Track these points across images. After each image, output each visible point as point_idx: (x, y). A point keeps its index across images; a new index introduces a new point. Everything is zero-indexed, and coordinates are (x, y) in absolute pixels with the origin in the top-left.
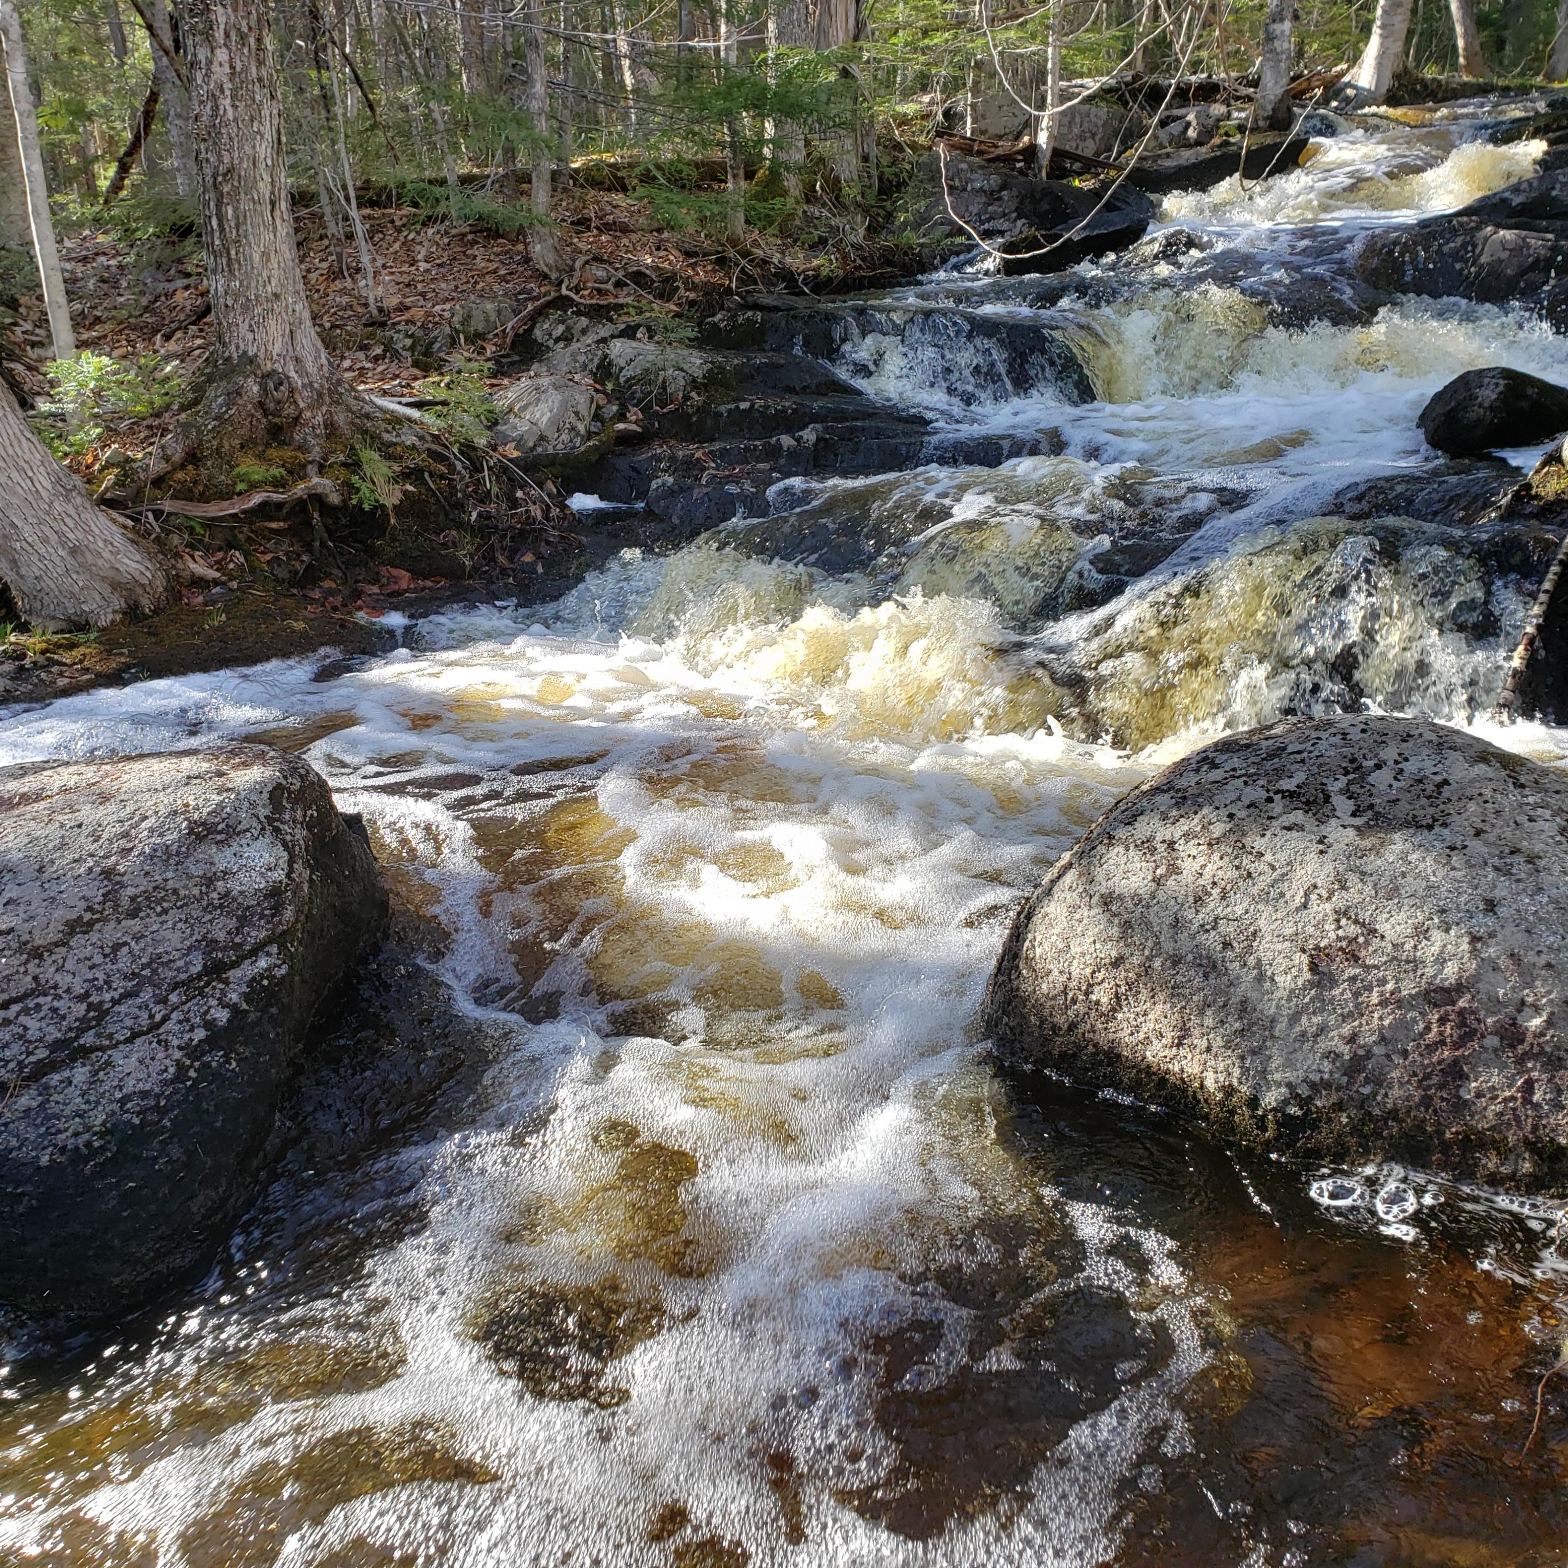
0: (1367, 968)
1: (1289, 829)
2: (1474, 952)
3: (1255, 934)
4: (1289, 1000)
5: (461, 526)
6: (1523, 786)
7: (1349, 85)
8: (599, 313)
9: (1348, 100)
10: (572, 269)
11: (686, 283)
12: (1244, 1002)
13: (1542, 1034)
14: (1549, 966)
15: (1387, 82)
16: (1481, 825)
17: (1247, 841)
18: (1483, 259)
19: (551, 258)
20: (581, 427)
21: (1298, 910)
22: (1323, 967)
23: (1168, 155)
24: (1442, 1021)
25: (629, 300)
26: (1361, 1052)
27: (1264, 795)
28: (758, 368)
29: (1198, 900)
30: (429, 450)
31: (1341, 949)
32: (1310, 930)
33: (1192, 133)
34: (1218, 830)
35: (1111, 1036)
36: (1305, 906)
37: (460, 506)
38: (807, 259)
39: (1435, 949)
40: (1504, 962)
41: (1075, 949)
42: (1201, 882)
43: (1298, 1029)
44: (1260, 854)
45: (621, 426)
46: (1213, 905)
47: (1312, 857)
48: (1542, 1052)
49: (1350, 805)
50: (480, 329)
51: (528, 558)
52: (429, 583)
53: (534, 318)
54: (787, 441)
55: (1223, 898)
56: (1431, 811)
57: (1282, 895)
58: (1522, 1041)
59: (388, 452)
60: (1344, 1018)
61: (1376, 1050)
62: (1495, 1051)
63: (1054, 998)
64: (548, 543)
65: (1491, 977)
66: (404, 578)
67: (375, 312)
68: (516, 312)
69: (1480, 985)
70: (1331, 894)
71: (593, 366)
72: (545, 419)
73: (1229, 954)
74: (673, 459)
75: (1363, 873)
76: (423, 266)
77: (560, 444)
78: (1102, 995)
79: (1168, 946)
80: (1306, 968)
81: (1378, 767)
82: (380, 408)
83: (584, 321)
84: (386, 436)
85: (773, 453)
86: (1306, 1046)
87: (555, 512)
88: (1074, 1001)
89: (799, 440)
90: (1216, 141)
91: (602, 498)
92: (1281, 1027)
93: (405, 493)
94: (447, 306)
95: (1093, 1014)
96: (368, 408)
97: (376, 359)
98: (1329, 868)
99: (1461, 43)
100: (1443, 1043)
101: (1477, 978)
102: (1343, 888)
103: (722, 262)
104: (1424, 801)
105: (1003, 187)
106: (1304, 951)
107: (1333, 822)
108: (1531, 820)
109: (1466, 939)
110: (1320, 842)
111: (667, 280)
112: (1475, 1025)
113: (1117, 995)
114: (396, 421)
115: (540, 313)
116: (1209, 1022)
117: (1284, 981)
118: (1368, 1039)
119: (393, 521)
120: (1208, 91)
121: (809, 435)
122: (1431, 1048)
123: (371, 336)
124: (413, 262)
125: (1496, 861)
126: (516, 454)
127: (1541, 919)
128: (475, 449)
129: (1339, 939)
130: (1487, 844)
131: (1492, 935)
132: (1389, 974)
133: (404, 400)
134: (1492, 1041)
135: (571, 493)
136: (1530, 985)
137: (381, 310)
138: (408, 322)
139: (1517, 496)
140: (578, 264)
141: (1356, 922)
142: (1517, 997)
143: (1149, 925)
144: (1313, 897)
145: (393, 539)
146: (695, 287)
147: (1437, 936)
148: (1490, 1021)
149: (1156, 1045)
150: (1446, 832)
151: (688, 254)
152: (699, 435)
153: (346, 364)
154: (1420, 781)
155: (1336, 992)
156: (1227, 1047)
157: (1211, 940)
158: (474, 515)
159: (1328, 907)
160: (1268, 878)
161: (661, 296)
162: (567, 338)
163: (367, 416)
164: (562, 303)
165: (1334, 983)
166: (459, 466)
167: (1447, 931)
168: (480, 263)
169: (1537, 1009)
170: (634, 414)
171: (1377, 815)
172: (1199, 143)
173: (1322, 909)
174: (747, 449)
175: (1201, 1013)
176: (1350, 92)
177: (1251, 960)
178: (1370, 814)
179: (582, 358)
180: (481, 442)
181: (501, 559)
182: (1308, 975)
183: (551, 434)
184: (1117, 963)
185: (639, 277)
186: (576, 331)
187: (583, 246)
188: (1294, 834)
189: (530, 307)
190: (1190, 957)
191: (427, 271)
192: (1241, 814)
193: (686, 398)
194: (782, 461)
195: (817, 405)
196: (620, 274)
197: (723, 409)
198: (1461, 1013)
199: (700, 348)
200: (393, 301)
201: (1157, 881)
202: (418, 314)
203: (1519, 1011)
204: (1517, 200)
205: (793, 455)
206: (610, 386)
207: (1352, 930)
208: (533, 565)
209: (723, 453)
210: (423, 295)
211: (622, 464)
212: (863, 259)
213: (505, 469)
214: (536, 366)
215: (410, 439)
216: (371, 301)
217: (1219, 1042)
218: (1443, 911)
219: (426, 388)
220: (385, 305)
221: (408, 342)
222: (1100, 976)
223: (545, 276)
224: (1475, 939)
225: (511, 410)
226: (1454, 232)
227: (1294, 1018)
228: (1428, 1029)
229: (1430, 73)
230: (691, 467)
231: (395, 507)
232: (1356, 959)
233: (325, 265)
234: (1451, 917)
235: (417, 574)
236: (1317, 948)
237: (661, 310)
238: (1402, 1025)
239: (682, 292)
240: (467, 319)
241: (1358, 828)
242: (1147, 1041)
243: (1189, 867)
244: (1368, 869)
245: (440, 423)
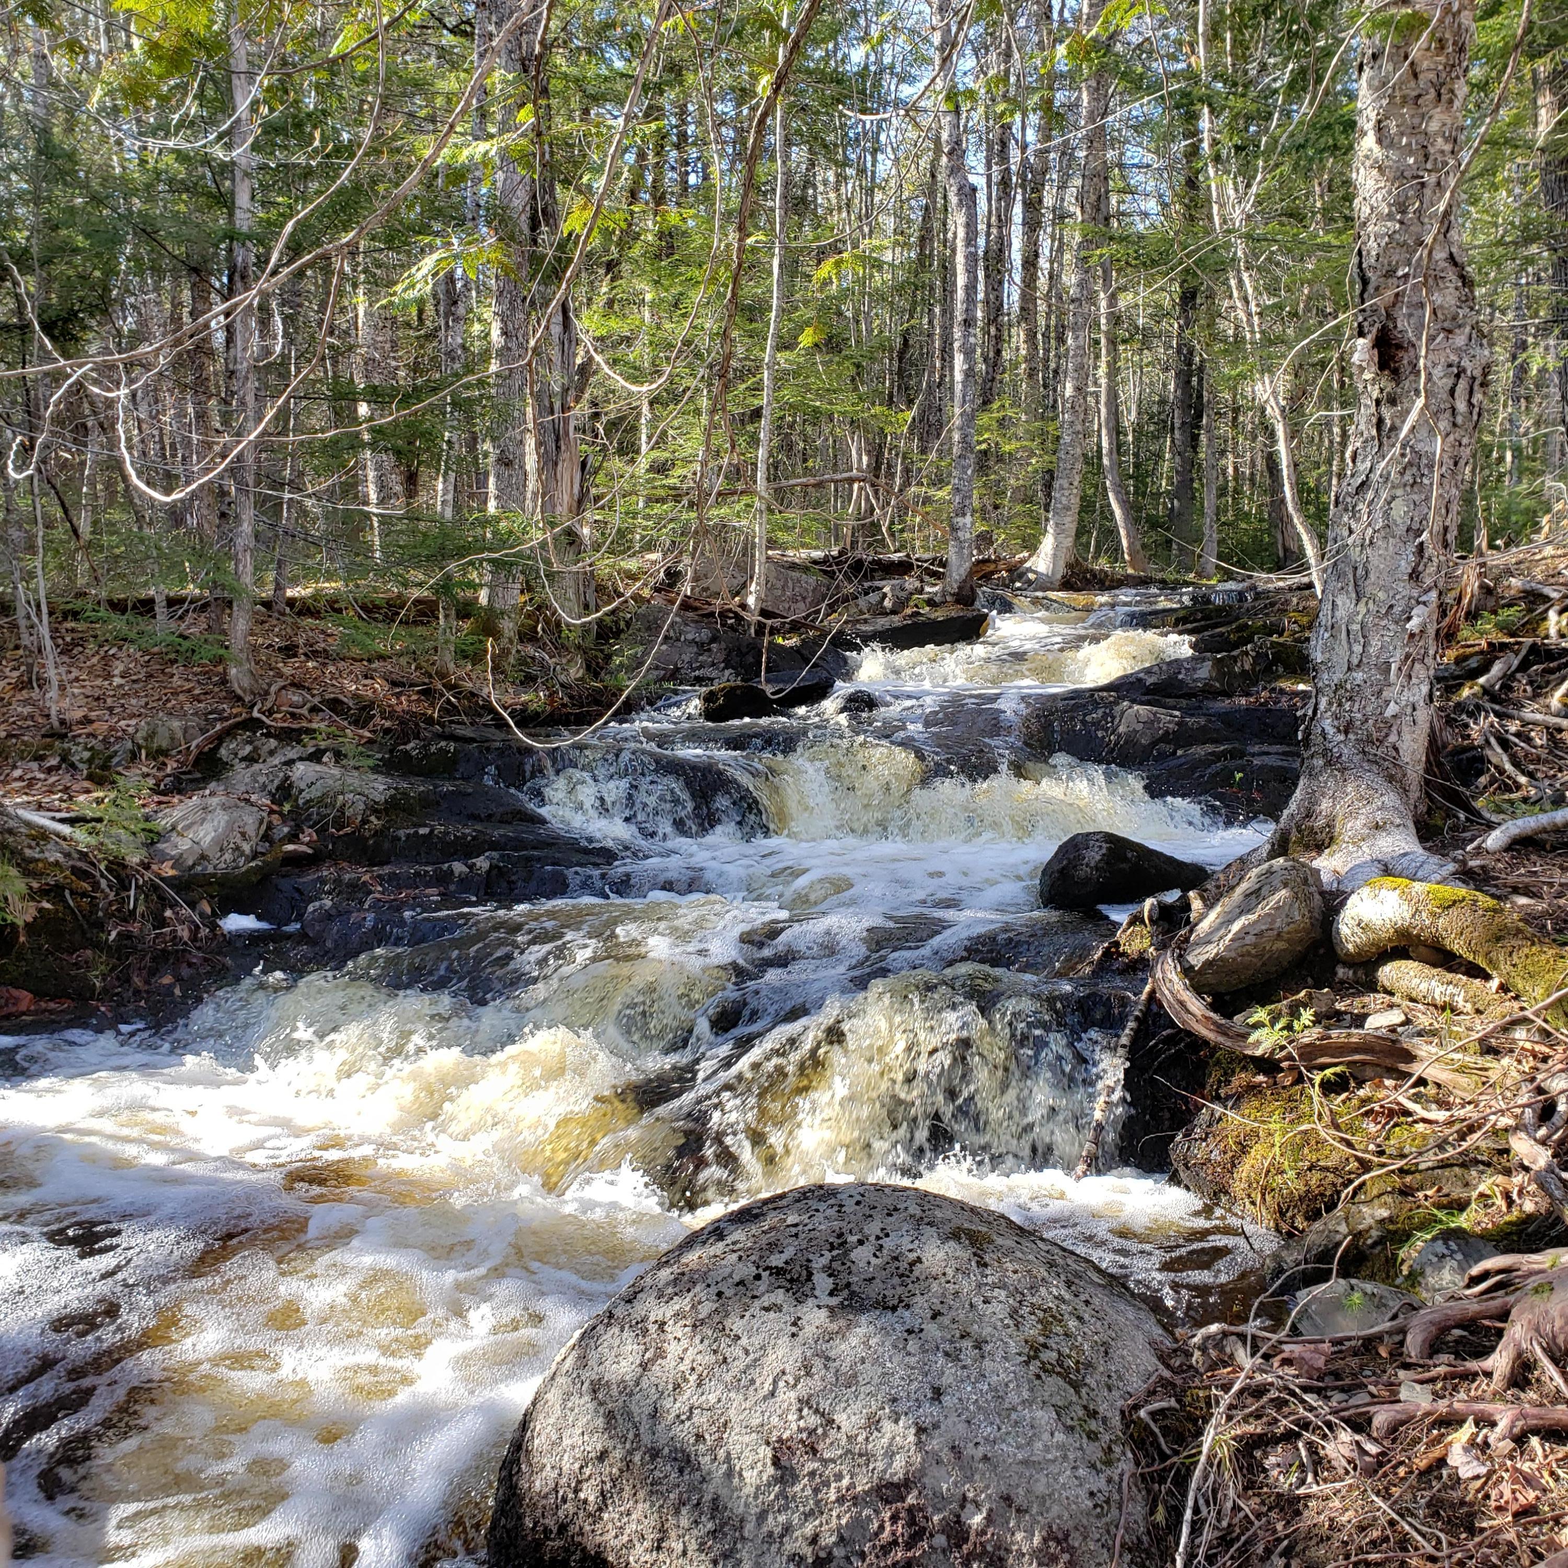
0: (825, 1462)
1: (767, 1309)
2: (919, 1443)
3: (725, 1424)
4: (756, 1497)
5: (99, 946)
6: (986, 1265)
7: (1030, 570)
8: (289, 736)
9: (1030, 582)
10: (267, 693)
11: (382, 713)
12: (715, 1500)
13: (983, 1532)
14: (985, 1458)
15: (1061, 571)
16: (938, 1307)
17: (728, 1323)
18: (1122, 729)
19: (246, 682)
20: (246, 848)
21: (765, 1398)
22: (784, 1460)
23: (866, 621)
24: (894, 1518)
25: (322, 726)
26: (823, 1554)
27: (753, 1270)
28: (445, 796)
29: (677, 1387)
30: (73, 868)
31: (802, 1441)
32: (775, 1420)
33: (887, 603)
34: (705, 1309)
35: (598, 1539)
36: (772, 1394)
37: (100, 926)
38: (517, 694)
39: (885, 1441)
40: (946, 1455)
41: (567, 1442)
42: (682, 1367)
43: (765, 1529)
44: (738, 1338)
45: (290, 847)
46: (689, 1394)
47: (784, 1340)
48: (984, 1552)
49: (829, 1283)
50: (165, 744)
51: (167, 980)
52: (52, 1005)
53: (220, 739)
54: (459, 867)
55: (699, 1385)
56: (900, 1290)
57: (753, 1382)
58: (966, 1540)
59: (27, 868)
60: (807, 1516)
61: (836, 1552)
62: (944, 1551)
63: (545, 1497)
64: (190, 965)
65: (935, 1471)
66: (25, 998)
67: (56, 724)
68: (203, 731)
69: (925, 1480)
70: (797, 1380)
71: (272, 787)
72: (208, 839)
73: (702, 1448)
74: (338, 881)
75: (828, 1359)
76: (117, 681)
77: (222, 862)
78: (589, 1493)
79: (646, 1439)
80: (769, 1462)
81: (861, 1242)
82: (28, 824)
83: (273, 743)
84: (28, 852)
85: (443, 879)
86: (774, 1548)
87: (204, 932)
88: (564, 1500)
89: (471, 867)
90: (908, 611)
91: (259, 918)
92: (749, 1528)
93: (40, 910)
94: (133, 722)
95: (581, 1514)
96: (11, 824)
97: (49, 770)
98: (798, 1352)
99: (1125, 543)
100: (895, 1543)
101: (922, 1472)
102: (808, 1374)
103: (427, 693)
104: (896, 1280)
105: (714, 639)
106: (768, 1443)
107: (811, 1302)
108: (986, 1302)
109: (913, 1431)
110: (794, 1324)
111: (364, 708)
112: (923, 1523)
113: (602, 1493)
114: (42, 836)
115: (229, 733)
116: (685, 1522)
117: (750, 1477)
118: (829, 1539)
119: (22, 939)
120: (904, 568)
121: (482, 863)
122: (886, 1549)
123: (49, 747)
124: (108, 676)
125: (947, 1347)
126: (171, 873)
127: (979, 1408)
128: (125, 867)
129: (800, 1430)
130: (942, 1327)
131: (936, 1426)
132: (845, 1469)
133: (58, 815)
134: (940, 1540)
135: (225, 913)
136: (969, 1479)
137: (62, 722)
138: (89, 735)
139: (1107, 953)
140: (273, 689)
141: (817, 1411)
142: (958, 1492)
143: (630, 1415)
144: (781, 1384)
145: (20, 957)
146: (392, 715)
147: (887, 1426)
148: (936, 1518)
149: (639, 1549)
150: (907, 1314)
151: (394, 684)
152: (373, 858)
153: (17, 773)
154: (896, 1258)
155: (797, 1488)
156: (700, 1550)
157: (684, 1432)
158: (114, 934)
159: (792, 1395)
160: (740, 1364)
161: (356, 723)
162: (251, 759)
163: (10, 832)
164: (252, 724)
165: (795, 1478)
166: (103, 883)
167: (896, 1421)
168: (176, 681)
169: (978, 1505)
170: (308, 835)
171: (853, 1294)
172: (894, 612)
173: (785, 1397)
174: (417, 874)
175: (677, 1512)
176: (1031, 576)
177: (721, 1454)
178: (846, 1293)
179: (262, 779)
180: (134, 859)
181: (137, 981)
182: (771, 1470)
183: (213, 854)
184: (603, 1456)
185: (335, 705)
186: (264, 751)
187: (288, 671)
188: (772, 1315)
189: (218, 727)
190: (666, 1451)
191: (121, 686)
192: (728, 1293)
193: (365, 821)
194: (452, 887)
195: (497, 833)
196: (316, 700)
197: (402, 833)
198: (910, 1510)
199: (388, 774)
200: (78, 714)
201: (644, 1366)
202: (101, 728)
203: (962, 1507)
204: (1150, 680)
205: (465, 883)
206: (287, 807)
207: (813, 1420)
208: (171, 986)
209: (392, 877)
210: (110, 709)
211: (285, 884)
212: (571, 697)
213: (156, 888)
214: (213, 785)
215: (53, 855)
216: (53, 713)
217: (693, 1546)
218: (894, 1400)
219: (84, 803)
220: (67, 717)
221: (86, 755)
222: (587, 1471)
223: (239, 699)
224: (921, 1430)
225: (174, 828)
226: (1096, 705)
227: (762, 1517)
228: (882, 1527)
229: (1102, 564)
230: (357, 890)
231: (27, 924)
232: (814, 1451)
233: (16, 674)
234: (901, 1407)
235: (39, 995)
236: (780, 1440)
237: (351, 737)
238: (858, 1523)
239: (377, 720)
240: (151, 736)
241: (831, 1309)
242: (629, 1545)
243: (673, 1349)
244: (832, 1354)
245: (92, 840)
